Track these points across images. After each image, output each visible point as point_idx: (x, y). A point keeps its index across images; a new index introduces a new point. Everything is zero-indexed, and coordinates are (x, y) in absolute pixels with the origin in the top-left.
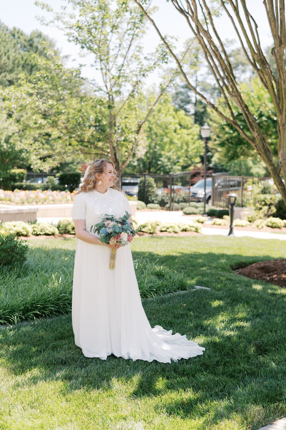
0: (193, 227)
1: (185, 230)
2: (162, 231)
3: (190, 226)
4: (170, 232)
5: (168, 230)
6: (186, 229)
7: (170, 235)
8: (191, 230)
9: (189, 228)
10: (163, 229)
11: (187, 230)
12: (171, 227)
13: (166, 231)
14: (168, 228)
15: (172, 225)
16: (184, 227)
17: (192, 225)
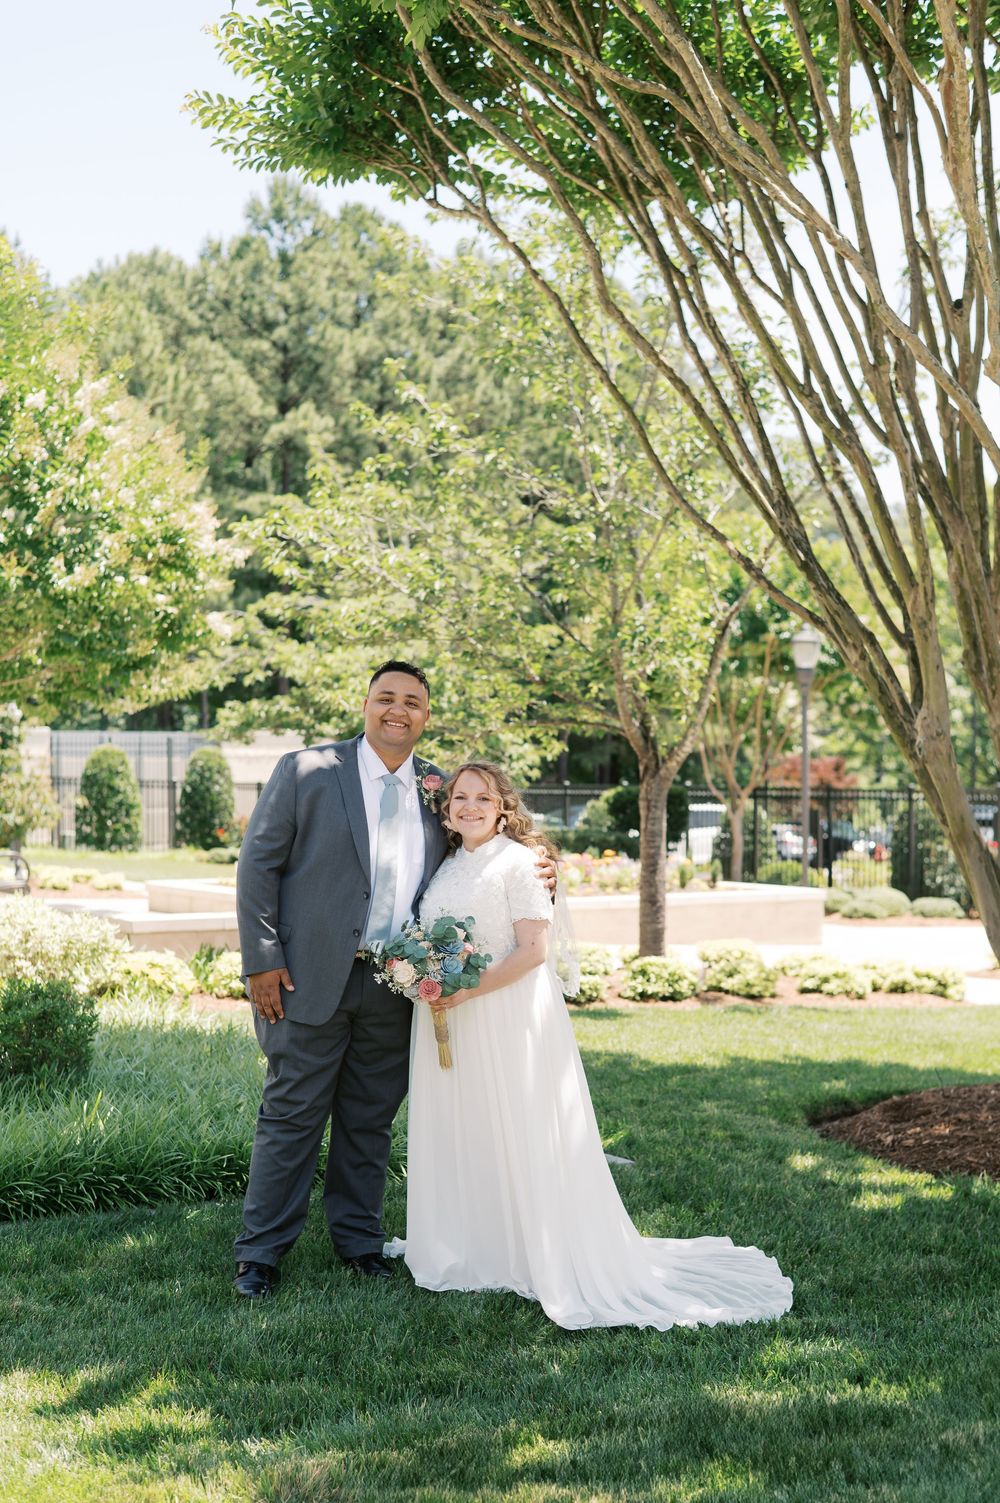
0: (928, 977)
1: (899, 989)
2: (804, 991)
3: (918, 975)
4: (831, 994)
5: (826, 987)
6: (905, 983)
7: (829, 1003)
8: (919, 988)
9: (915, 982)
10: (810, 984)
11: (907, 988)
12: (836, 976)
13: (817, 990)
14: (826, 980)
15: (841, 971)
16: (897, 978)
17: (923, 970)
